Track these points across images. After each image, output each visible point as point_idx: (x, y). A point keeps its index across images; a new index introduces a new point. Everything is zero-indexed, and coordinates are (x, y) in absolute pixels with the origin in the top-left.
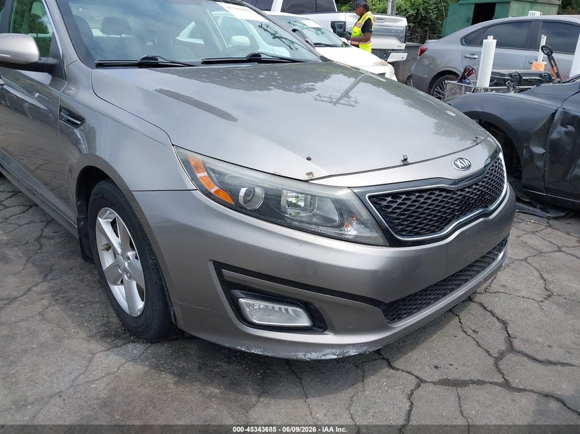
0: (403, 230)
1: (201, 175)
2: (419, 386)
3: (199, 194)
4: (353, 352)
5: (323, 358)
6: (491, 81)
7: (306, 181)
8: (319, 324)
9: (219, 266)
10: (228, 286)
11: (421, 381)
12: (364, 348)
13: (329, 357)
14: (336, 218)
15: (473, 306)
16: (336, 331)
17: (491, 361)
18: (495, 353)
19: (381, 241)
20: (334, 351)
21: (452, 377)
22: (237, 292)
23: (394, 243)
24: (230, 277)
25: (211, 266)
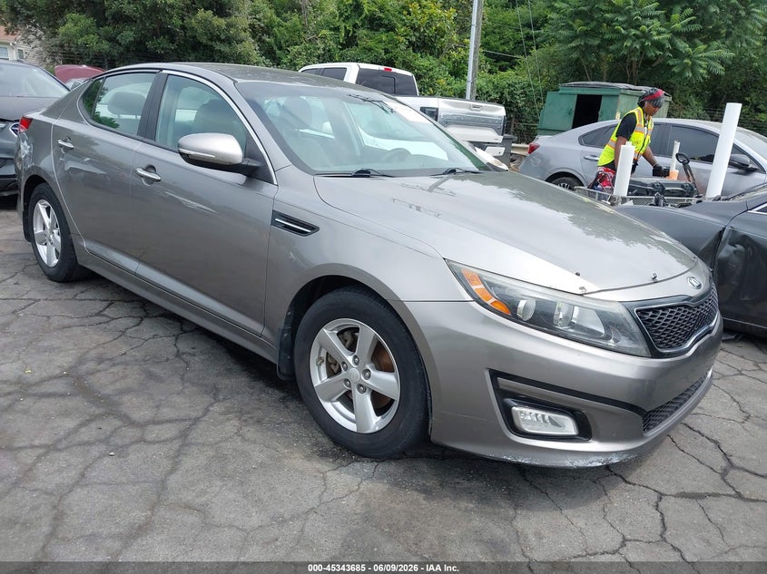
0: (661, 343)
1: (477, 287)
2: (661, 498)
3: (475, 304)
4: (615, 460)
5: (589, 465)
6: (629, 190)
7: (581, 295)
8: (585, 432)
9: (495, 375)
10: (502, 394)
11: (661, 496)
12: (625, 456)
13: (594, 464)
14: (602, 330)
15: (681, 427)
16: (602, 439)
17: (718, 477)
18: (718, 468)
19: (644, 352)
20: (600, 458)
21: (688, 490)
22: (509, 401)
23: (655, 354)
24: (506, 386)
25: (487, 374)
